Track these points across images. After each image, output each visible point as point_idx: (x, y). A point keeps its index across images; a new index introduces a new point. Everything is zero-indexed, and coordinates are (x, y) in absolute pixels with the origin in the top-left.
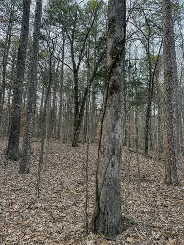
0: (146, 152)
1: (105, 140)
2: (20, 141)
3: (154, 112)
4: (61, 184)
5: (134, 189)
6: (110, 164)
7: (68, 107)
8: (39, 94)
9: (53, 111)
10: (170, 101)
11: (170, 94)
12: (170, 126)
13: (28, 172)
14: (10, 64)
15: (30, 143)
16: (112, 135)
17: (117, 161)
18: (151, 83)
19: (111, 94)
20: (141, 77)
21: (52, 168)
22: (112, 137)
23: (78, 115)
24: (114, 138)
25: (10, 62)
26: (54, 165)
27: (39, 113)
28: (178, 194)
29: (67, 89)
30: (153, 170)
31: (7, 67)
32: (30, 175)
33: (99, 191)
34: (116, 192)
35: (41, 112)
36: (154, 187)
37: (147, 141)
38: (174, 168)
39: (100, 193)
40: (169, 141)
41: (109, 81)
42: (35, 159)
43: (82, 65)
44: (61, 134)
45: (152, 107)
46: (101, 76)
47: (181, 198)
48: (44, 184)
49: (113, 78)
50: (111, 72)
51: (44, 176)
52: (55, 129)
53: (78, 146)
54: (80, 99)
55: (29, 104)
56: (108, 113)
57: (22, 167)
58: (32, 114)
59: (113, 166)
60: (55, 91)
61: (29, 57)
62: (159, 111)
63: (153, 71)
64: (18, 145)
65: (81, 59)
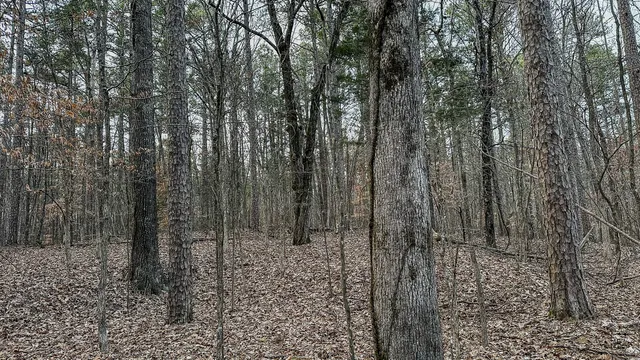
0: (491, 241)
1: (385, 210)
2: (161, 243)
3: (501, 133)
4: (278, 341)
5: (472, 339)
6: (406, 272)
7: (273, 145)
8: (196, 119)
9: (236, 158)
10: (544, 96)
11: (542, 75)
12: (552, 162)
13: (190, 319)
14: (113, 50)
15: (186, 242)
16: (402, 195)
17: (421, 262)
18: (486, 55)
19: (390, 85)
20: (454, 44)
21: (249, 304)
22: (404, 200)
23: (300, 162)
24: (410, 201)
25: (114, 45)
26: (253, 296)
27: (199, 168)
28: (593, 340)
29: (264, 99)
30: (515, 284)
31: (107, 58)
32: (197, 326)
33: (384, 346)
34: (428, 344)
35: (204, 165)
36: (525, 328)
37: (489, 211)
38: (574, 271)
39: (387, 351)
40: (552, 204)
41: (380, 51)
42: (204, 285)
43: (297, 30)
44: (263, 216)
45: (494, 121)
46: (349, 55)
47: (601, 349)
48: (234, 344)
49: (390, 41)
50: (383, 26)
51: (230, 324)
52: (245, 204)
53: (309, 241)
54: (301, 121)
55: (175, 143)
56: (386, 138)
57: (172, 307)
58: (184, 168)
59: (413, 276)
60: (235, 107)
61: (160, 27)
62: (513, 128)
63: (486, 24)
64: (157, 252)
65: (292, 15)
